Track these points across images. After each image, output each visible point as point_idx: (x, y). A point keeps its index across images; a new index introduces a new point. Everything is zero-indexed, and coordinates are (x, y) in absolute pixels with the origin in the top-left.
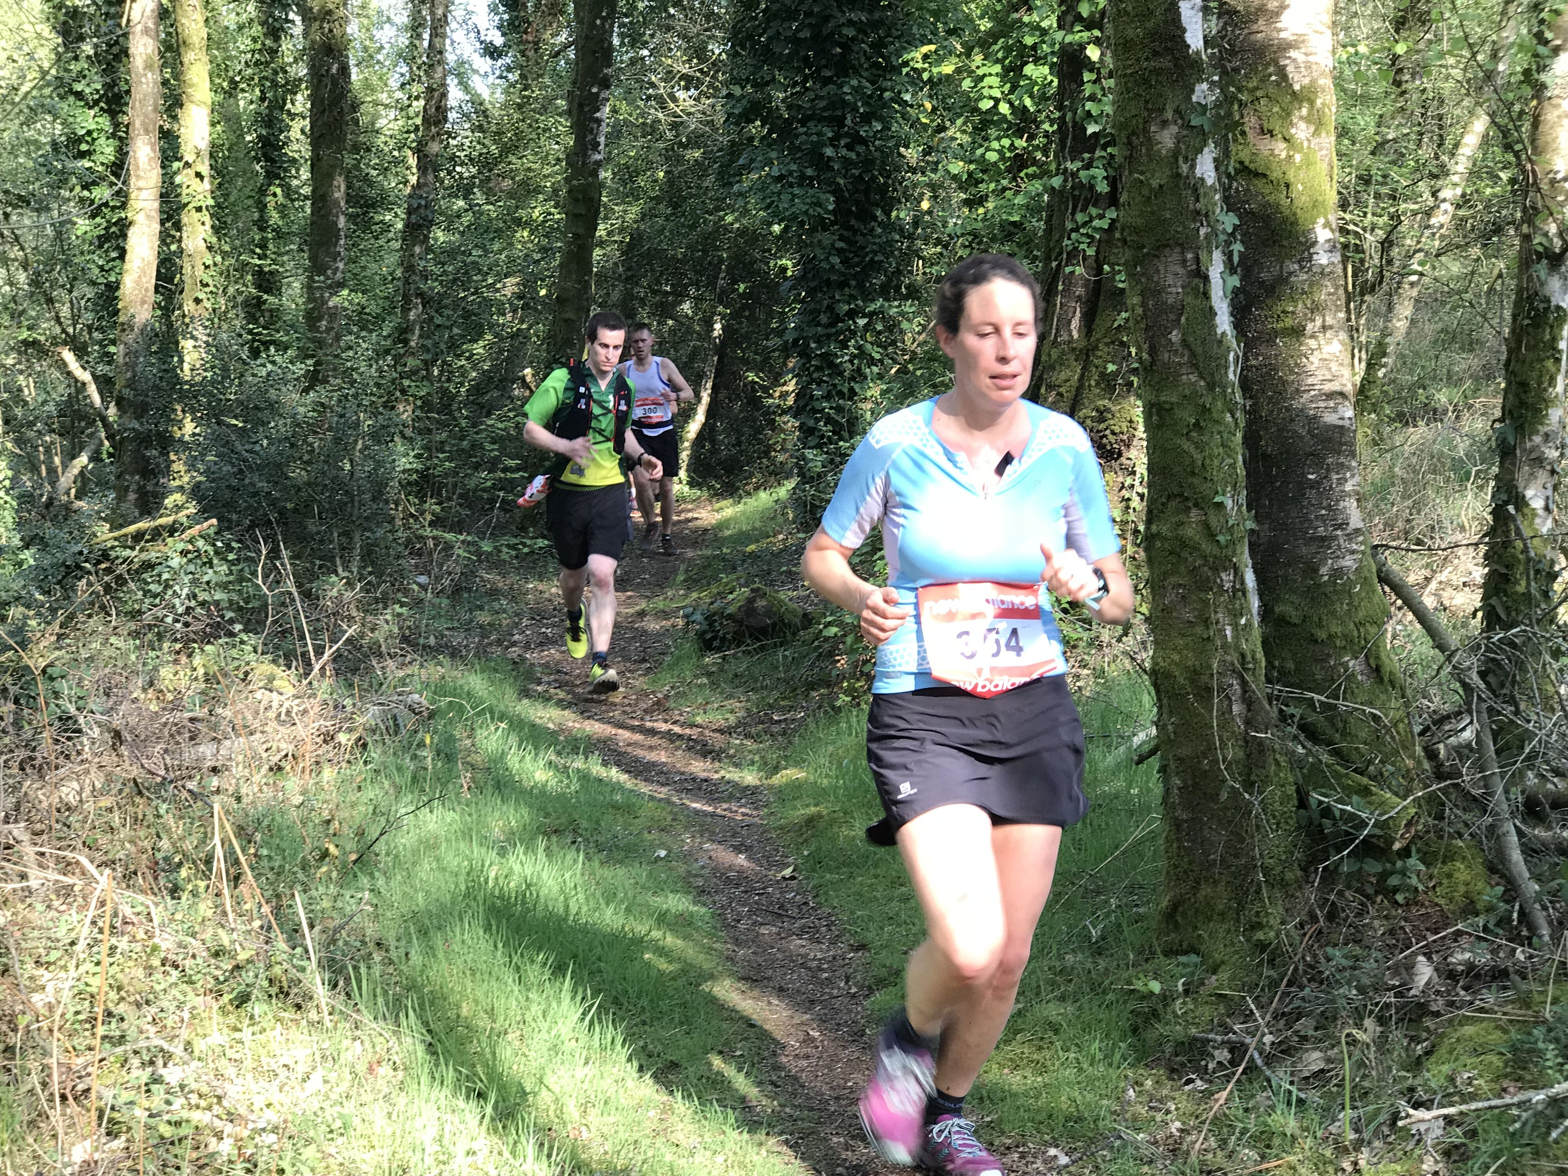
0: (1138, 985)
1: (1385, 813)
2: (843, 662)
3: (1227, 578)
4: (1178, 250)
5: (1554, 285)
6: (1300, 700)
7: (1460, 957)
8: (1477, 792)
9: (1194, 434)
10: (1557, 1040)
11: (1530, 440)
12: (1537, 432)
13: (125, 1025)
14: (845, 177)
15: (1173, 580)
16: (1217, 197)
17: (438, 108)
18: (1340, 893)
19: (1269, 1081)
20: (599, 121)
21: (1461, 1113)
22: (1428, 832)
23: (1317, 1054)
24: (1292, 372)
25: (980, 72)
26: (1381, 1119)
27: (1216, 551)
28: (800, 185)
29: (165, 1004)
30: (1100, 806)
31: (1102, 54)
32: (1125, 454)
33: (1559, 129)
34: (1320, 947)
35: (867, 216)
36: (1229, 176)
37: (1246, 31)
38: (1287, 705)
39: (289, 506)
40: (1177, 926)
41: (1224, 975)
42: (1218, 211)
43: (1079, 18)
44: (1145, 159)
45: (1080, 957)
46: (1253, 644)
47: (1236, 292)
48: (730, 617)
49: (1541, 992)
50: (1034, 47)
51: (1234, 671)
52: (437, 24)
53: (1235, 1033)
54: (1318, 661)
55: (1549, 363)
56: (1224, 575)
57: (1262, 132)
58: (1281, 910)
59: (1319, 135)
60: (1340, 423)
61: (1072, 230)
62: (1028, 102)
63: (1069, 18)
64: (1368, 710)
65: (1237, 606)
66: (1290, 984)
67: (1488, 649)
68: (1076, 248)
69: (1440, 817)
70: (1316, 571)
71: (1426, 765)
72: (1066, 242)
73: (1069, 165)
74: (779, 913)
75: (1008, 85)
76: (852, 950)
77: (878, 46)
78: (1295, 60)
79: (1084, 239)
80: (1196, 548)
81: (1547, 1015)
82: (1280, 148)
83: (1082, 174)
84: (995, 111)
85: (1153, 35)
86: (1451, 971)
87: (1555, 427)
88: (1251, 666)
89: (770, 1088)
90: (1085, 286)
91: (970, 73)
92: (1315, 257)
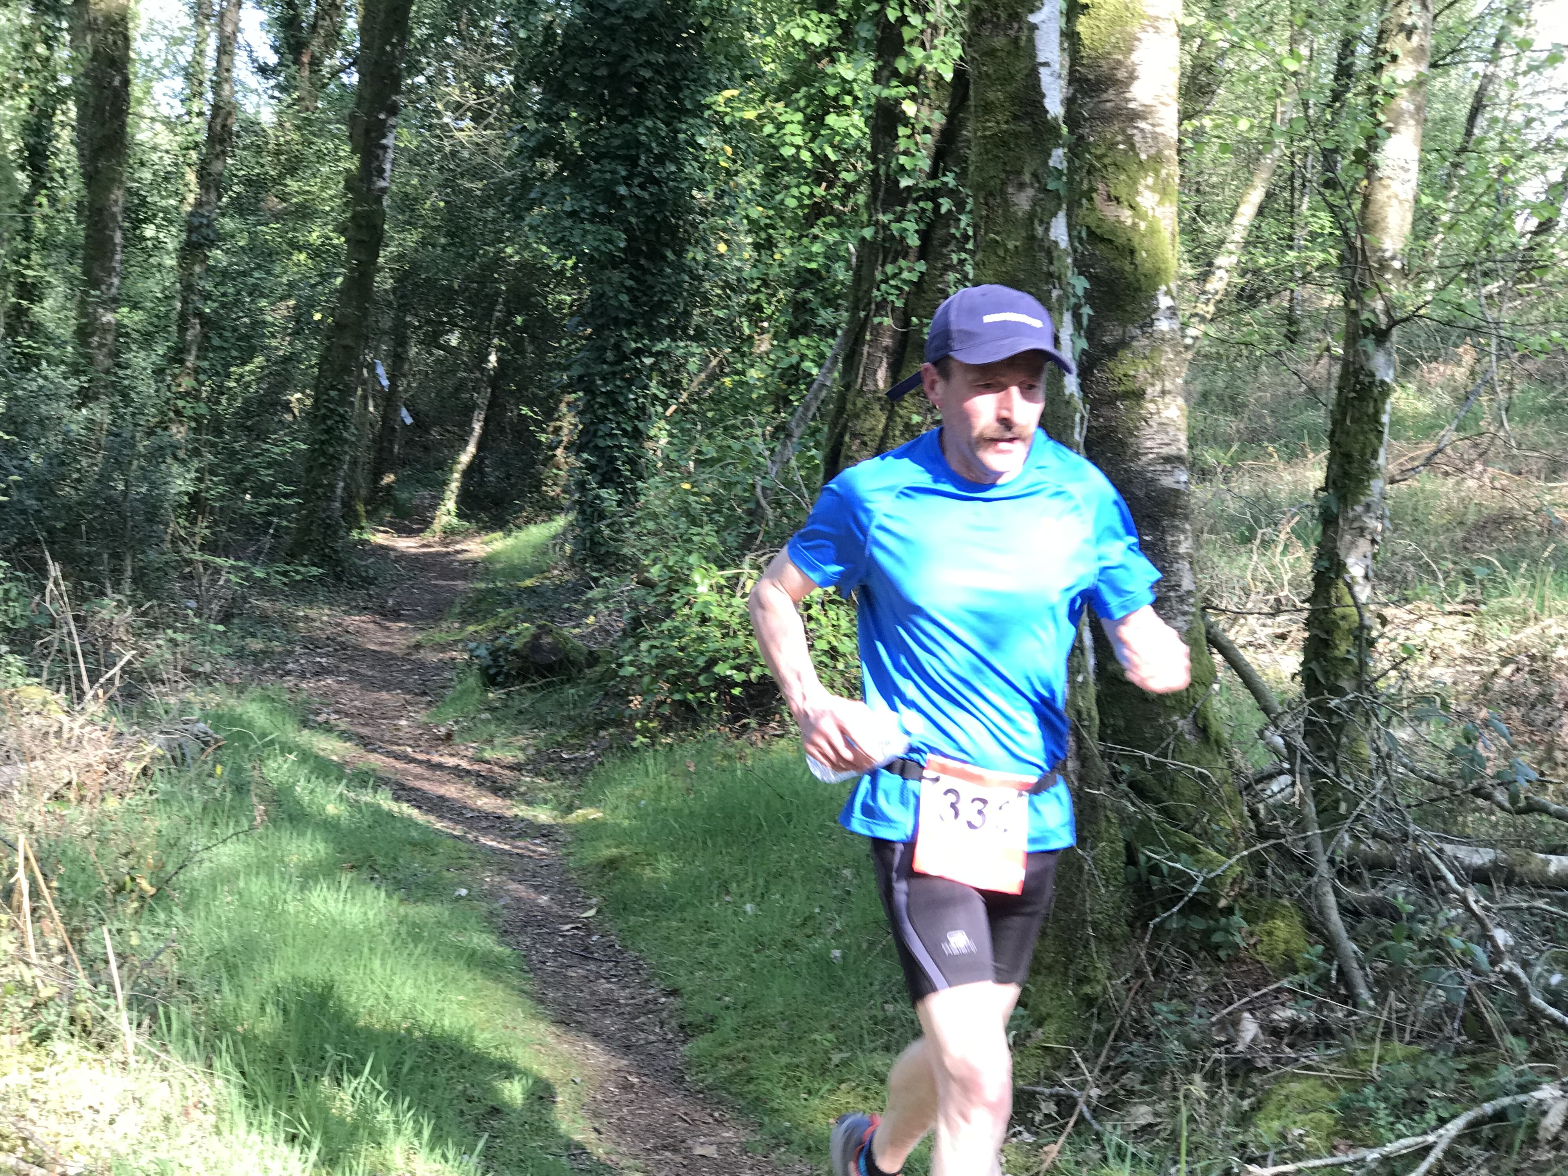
1: (1213, 871)
2: (636, 702)
5: (1379, 359)
6: (1131, 758)
7: (1283, 1014)
8: (1299, 851)
10: (1386, 1099)
11: (1353, 510)
12: (1358, 502)
14: (637, 216)
16: (1069, 260)
17: (224, 126)
18: (1167, 951)
19: (1098, 1134)
20: (385, 148)
21: (1299, 1170)
22: (1249, 890)
23: (1144, 1109)
24: (1131, 434)
25: (782, 119)
26: (1214, 1174)
28: (591, 222)
31: (918, 110)
33: (1389, 209)
34: (1146, 1002)
35: (657, 256)
36: (1080, 239)
37: (1095, 100)
38: (1118, 762)
39: (58, 525)
41: (1050, 1028)
42: (1069, 273)
43: (896, 73)
44: (1000, 220)
46: (1089, 702)
47: (1083, 353)
48: (515, 653)
49: (1367, 1051)
50: (836, 98)
53: (1062, 1086)
54: (1147, 719)
55: (1372, 437)
57: (1109, 198)
58: (1108, 965)
59: (1163, 204)
60: (1176, 486)
61: (882, 281)
62: (829, 151)
63: (886, 73)
64: (1197, 769)
66: (1117, 1038)
67: (1311, 714)
68: (885, 300)
69: (1262, 875)
71: (1252, 825)
72: (875, 293)
73: (881, 217)
74: (585, 955)
75: (809, 134)
76: (664, 995)
77: (675, 88)
78: (1142, 130)
79: (893, 291)
81: (1375, 1074)
83: (894, 227)
84: (796, 158)
85: (1013, 98)
86: (1275, 1028)
87: (1376, 498)
88: (1086, 723)
89: (594, 1135)
90: (892, 337)
91: (773, 120)
92: (1157, 323)
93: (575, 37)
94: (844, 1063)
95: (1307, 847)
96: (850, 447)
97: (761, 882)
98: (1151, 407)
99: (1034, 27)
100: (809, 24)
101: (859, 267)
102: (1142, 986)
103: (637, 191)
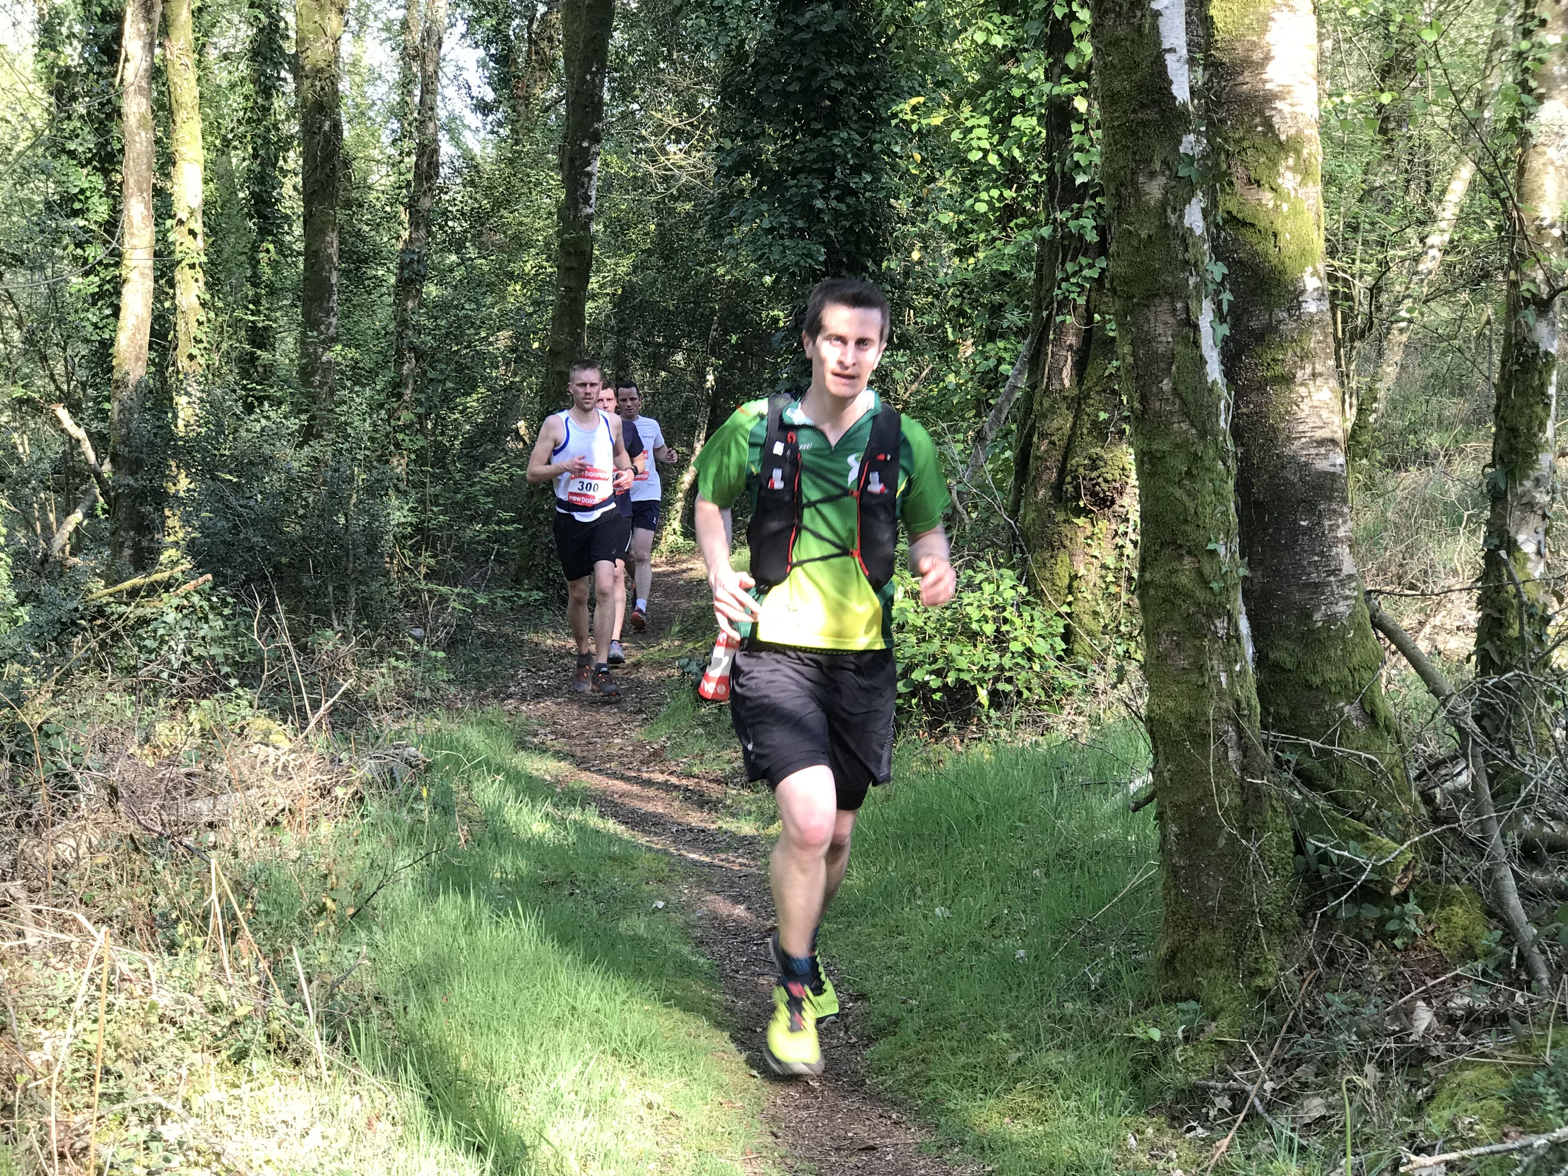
0: (1138, 1033)
1: (1383, 858)
3: (1221, 625)
4: (1167, 299)
5: (1542, 330)
6: (1296, 746)
7: (1459, 1002)
8: (1474, 836)
9: (1186, 482)
10: (1557, 1084)
11: (1521, 485)
12: (1528, 477)
13: (122, 1083)
14: (835, 229)
15: (1166, 627)
16: (1206, 247)
17: (429, 164)
18: (1339, 939)
19: (1270, 1128)
20: (590, 175)
21: (1463, 1158)
22: (1425, 877)
23: (1317, 1101)
24: (1282, 419)
25: (969, 124)
26: (1382, 1165)
27: (1209, 597)
28: (791, 237)
29: (162, 1060)
30: (1097, 853)
31: (1090, 105)
32: (1118, 502)
33: (1545, 176)
34: (1319, 993)
35: (858, 267)
36: (1217, 225)
37: (1231, 83)
38: (1282, 751)
39: (284, 560)
40: (1176, 974)
41: (1224, 1022)
42: (1207, 260)
43: (1066, 70)
44: (1133, 210)
45: (1079, 1004)
46: (1248, 691)
47: (1226, 340)
49: (1541, 1036)
50: (1022, 99)
51: (1229, 718)
52: (428, 80)
53: (1235, 1080)
54: (1313, 706)
55: (1539, 409)
56: (1218, 622)
57: (1250, 182)
58: (1280, 955)
59: (1306, 185)
60: (1332, 469)
62: (1017, 153)
63: (1057, 70)
65: (1232, 653)
66: (1290, 1030)
67: (1483, 694)
68: (1066, 298)
69: (1437, 862)
70: (1309, 616)
71: (1423, 810)
72: (1057, 291)
73: (1058, 215)
75: (997, 137)
76: (851, 1000)
77: (867, 98)
78: (1280, 111)
79: (1074, 289)
80: (1188, 596)
81: (1548, 1060)
82: (1268, 198)
83: (1072, 224)
84: (984, 162)
85: (1140, 87)
86: (1451, 1016)
87: (1546, 471)
88: (1246, 712)
89: (771, 1139)
90: (1076, 335)
91: (959, 125)
92: (1304, 305)
93: (766, 55)
94: (1019, 1061)
95: (1482, 831)
96: (1038, 448)
97: (951, 885)
99: (1157, 14)
100: (991, 27)
101: (1040, 268)
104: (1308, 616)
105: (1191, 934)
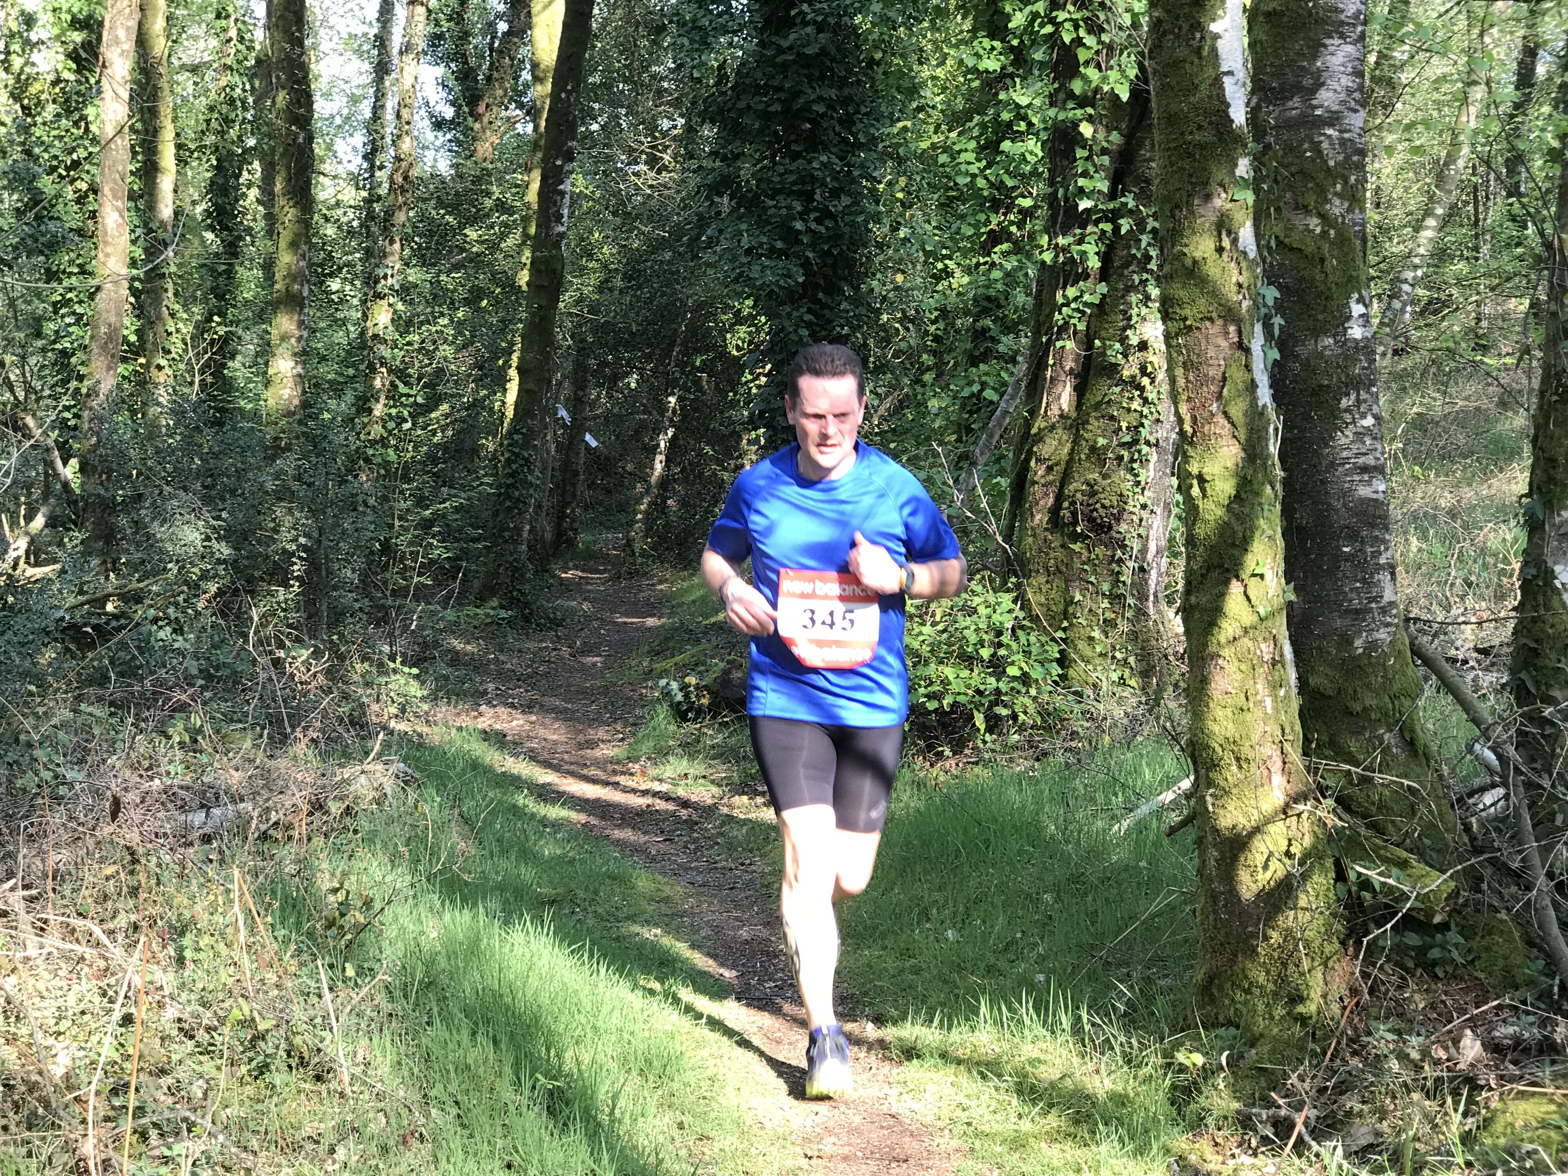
0: (1181, 1057)
1: (1426, 886)
3: (1266, 650)
4: (1220, 322)
6: (1335, 772)
7: (1505, 1031)
8: (1515, 865)
9: (1234, 505)
11: (1559, 515)
12: (1564, 507)
14: (814, 251)
16: (1258, 270)
17: (406, 178)
18: (1382, 969)
19: (1317, 1155)
20: (562, 193)
22: (1465, 905)
23: (1363, 1130)
24: (1327, 445)
25: (956, 148)
28: (769, 257)
30: (1108, 878)
31: (1095, 131)
32: (1117, 528)
34: (1361, 1020)
35: (834, 290)
36: (1269, 248)
38: (1324, 778)
40: (1213, 1000)
41: (1264, 1048)
42: (1259, 284)
43: (1071, 95)
44: (1187, 233)
46: (1291, 716)
47: (1275, 364)
48: (705, 686)
50: (1009, 125)
51: (1273, 743)
53: (1279, 1107)
54: (1353, 733)
56: (1263, 646)
57: (1297, 208)
58: (1321, 983)
59: (1353, 211)
60: (1375, 496)
62: (1005, 177)
63: (1062, 96)
68: (1066, 323)
69: (1478, 890)
70: (1350, 643)
71: (1466, 839)
72: (1057, 317)
73: (1060, 240)
75: (984, 163)
77: (848, 122)
78: (1330, 136)
79: (1074, 314)
82: (1315, 224)
83: (1075, 248)
84: (972, 185)
85: (1197, 109)
86: (1497, 1045)
88: (1291, 738)
90: (1076, 361)
91: (946, 149)
92: (1350, 331)
95: (1523, 860)
96: (1035, 473)
97: (961, 908)
98: (1348, 417)
99: (1216, 37)
100: (981, 52)
101: (1039, 292)
102: (1357, 1004)
103: (813, 226)
104: (1347, 642)
105: (1229, 960)
